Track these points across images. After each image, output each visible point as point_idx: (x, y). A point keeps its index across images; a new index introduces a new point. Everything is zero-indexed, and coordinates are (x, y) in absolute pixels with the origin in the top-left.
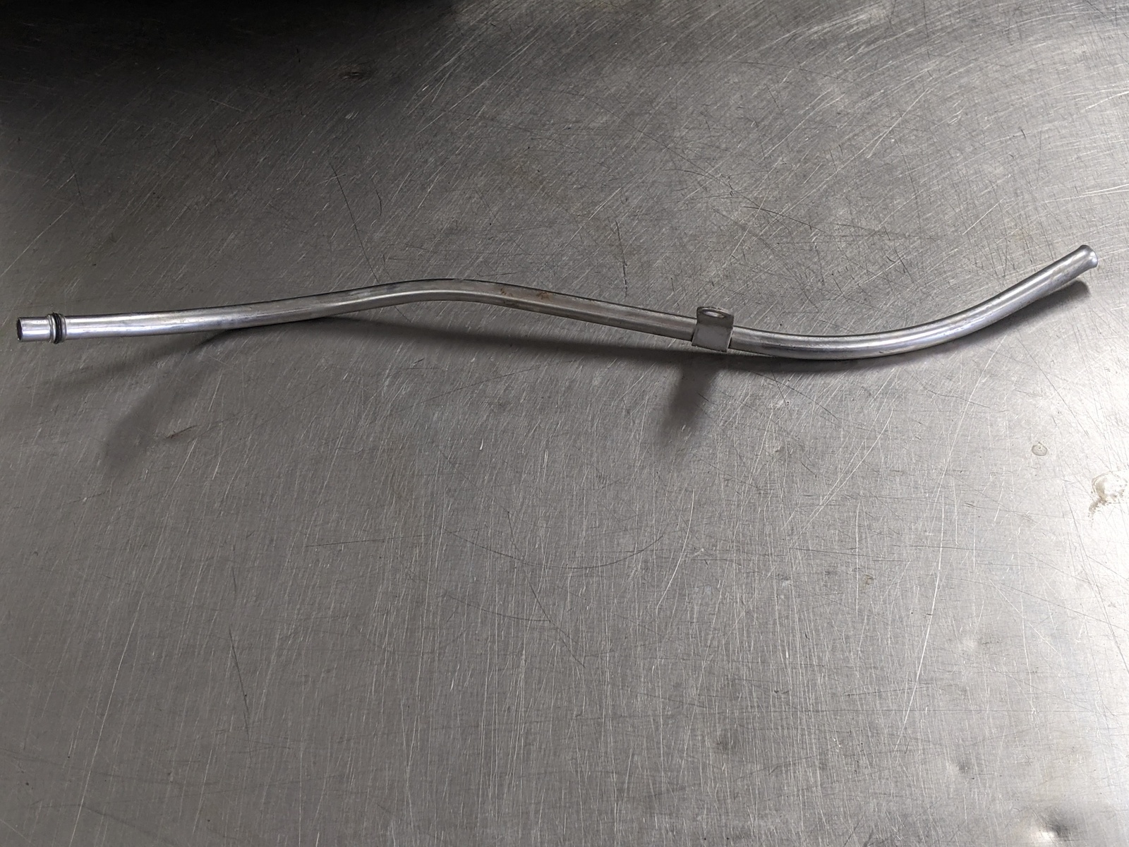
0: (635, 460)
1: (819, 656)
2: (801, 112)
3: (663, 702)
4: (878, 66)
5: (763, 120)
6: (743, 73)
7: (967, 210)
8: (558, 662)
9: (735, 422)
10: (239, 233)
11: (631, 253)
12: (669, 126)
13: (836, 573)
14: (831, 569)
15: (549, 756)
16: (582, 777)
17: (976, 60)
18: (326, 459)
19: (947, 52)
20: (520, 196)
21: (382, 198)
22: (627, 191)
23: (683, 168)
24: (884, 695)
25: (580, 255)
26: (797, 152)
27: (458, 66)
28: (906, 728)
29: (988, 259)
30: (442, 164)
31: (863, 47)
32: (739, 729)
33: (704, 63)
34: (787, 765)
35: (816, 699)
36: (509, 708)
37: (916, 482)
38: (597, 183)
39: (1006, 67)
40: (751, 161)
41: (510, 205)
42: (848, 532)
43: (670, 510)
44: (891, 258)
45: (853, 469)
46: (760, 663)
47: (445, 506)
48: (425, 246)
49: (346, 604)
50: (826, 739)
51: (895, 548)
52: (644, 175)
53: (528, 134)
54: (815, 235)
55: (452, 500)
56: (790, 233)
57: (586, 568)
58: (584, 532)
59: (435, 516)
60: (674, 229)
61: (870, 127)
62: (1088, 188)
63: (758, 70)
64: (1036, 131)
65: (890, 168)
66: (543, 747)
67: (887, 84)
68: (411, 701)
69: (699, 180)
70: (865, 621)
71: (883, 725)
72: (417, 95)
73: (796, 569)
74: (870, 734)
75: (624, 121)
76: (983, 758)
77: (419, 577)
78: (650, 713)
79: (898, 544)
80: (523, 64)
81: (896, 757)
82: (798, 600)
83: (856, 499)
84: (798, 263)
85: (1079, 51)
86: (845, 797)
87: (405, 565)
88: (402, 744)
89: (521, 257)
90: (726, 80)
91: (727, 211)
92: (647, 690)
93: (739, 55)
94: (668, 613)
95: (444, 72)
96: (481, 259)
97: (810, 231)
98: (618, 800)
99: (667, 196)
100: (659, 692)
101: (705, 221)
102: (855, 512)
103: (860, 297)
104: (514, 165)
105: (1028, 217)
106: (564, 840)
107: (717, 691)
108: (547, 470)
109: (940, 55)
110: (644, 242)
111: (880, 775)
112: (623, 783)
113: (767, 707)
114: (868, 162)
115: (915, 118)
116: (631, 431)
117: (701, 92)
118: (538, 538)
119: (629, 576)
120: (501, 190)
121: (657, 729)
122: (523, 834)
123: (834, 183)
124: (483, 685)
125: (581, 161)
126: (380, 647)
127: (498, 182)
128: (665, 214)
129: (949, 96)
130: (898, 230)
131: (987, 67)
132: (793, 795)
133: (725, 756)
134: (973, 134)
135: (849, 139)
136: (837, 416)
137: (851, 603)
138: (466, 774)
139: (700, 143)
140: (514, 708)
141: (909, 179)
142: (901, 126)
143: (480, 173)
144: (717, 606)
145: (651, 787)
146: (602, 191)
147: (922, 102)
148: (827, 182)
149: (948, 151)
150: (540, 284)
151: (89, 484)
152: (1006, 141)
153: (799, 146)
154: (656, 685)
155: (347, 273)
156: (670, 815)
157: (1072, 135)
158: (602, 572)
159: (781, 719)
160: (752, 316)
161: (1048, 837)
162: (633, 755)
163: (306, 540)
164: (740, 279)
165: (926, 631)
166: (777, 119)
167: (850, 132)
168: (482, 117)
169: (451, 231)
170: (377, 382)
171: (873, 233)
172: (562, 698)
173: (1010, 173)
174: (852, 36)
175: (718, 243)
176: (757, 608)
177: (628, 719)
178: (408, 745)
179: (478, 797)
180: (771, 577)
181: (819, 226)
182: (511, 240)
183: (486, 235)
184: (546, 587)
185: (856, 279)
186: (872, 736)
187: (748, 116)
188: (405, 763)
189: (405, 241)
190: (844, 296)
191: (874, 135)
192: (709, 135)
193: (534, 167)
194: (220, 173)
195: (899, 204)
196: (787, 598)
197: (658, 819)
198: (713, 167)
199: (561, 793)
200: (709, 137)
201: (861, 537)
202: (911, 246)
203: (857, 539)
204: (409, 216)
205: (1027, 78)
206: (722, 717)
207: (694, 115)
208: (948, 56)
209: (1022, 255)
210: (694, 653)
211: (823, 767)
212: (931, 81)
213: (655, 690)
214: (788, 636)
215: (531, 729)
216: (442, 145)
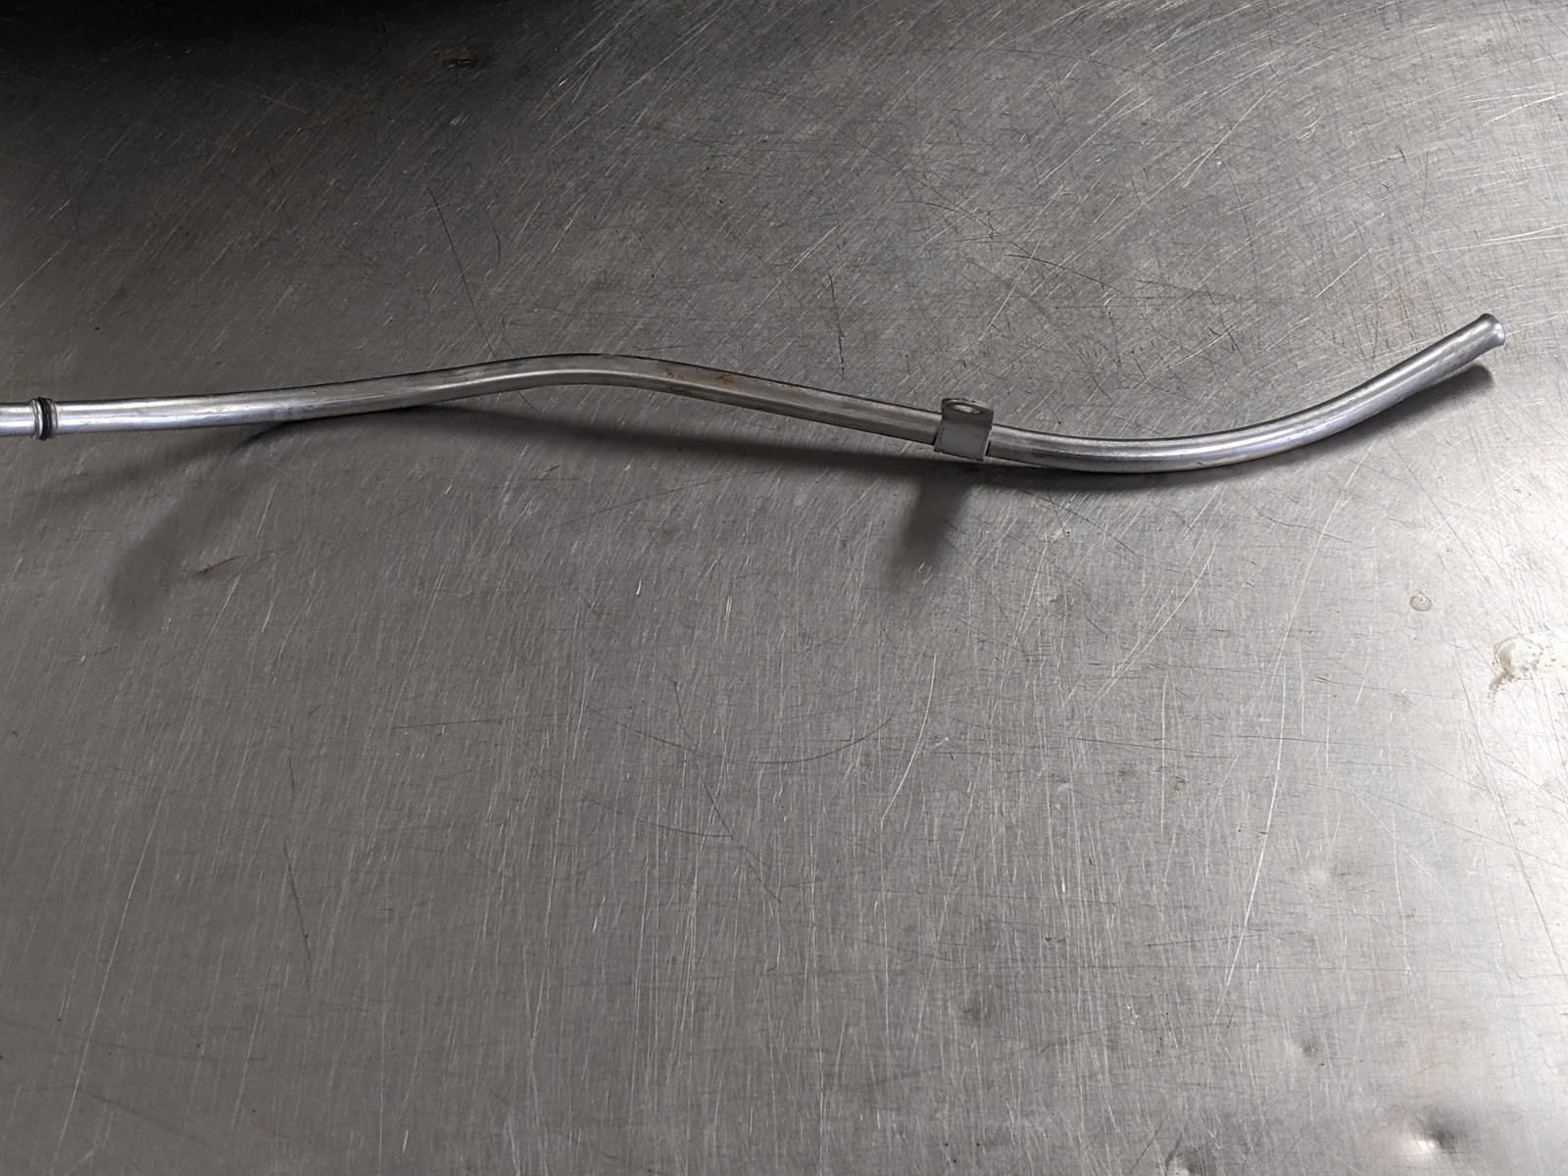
0: (853, 611)
1: (1108, 890)
2: (1091, 122)
3: (890, 953)
4: (1200, 57)
5: (1037, 133)
6: (1010, 66)
7: (1323, 262)
8: (743, 895)
9: (994, 559)
10: (300, 285)
11: (850, 319)
12: (905, 139)
13: (1133, 774)
14: (1127, 768)
15: (729, 1026)
16: (776, 1055)
17: (1338, 50)
18: (420, 606)
19: (1297, 39)
20: (696, 237)
21: (500, 238)
22: (845, 231)
23: (925, 200)
24: (1198, 945)
25: (778, 321)
26: (1085, 178)
27: (609, 53)
28: (1229, 993)
29: (1351, 332)
30: (586, 190)
31: (1178, 31)
32: (995, 991)
33: (955, 52)
34: (1062, 1043)
35: (1104, 950)
36: (674, 957)
37: (1246, 646)
38: (802, 220)
39: (1380, 60)
40: (1019, 191)
41: (681, 248)
42: (1151, 716)
43: (901, 683)
44: (1215, 330)
45: (1158, 627)
46: (1025, 900)
47: (587, 673)
48: (561, 306)
49: (448, 810)
50: (1117, 1006)
51: (1217, 739)
52: (869, 209)
53: (707, 149)
54: (1108, 296)
55: (596, 665)
56: (1074, 293)
57: (783, 763)
58: (781, 712)
59: (574, 687)
60: (910, 285)
61: (1187, 144)
62: (1492, 233)
63: (1031, 61)
64: (1420, 152)
65: (1215, 202)
66: (722, 1012)
67: (1212, 84)
68: (537, 947)
69: (946, 216)
70: (1174, 841)
71: (1197, 988)
72: (552, 94)
73: (1078, 766)
74: (1178, 1000)
75: (842, 132)
76: (1336, 1035)
77: (550, 774)
78: (871, 967)
79: (1221, 733)
80: (701, 49)
81: (1214, 1032)
82: (1080, 811)
83: (1163, 669)
84: (1084, 336)
85: (1482, 39)
86: (1143, 1090)
87: (530, 755)
88: (524, 1007)
89: (697, 322)
90: (986, 75)
91: (985, 261)
92: (868, 936)
93: (1005, 39)
94: (898, 826)
95: (590, 59)
96: (639, 326)
97: (1101, 291)
98: (825, 1090)
99: (901, 239)
100: (885, 938)
101: (954, 275)
102: (1161, 688)
103: (1171, 384)
104: (686, 193)
105: (1407, 273)
106: (751, 1144)
107: (965, 937)
108: (730, 625)
109: (1286, 43)
110: (868, 304)
111: (1192, 1058)
112: (833, 1065)
113: (1035, 961)
114: (1184, 193)
115: (1250, 132)
116: (848, 570)
117: (950, 92)
118: (717, 720)
119: (843, 774)
120: (669, 228)
121: (881, 990)
122: (692, 1135)
123: (1137, 223)
124: (638, 925)
125: (781, 189)
126: (494, 871)
127: (664, 216)
128: (898, 264)
129: (1298, 100)
130: (1226, 290)
131: (1353, 60)
132: (1071, 1085)
133: (975, 1029)
134: (1333, 155)
135: (1158, 161)
136: (1137, 552)
137: (1154, 816)
138: (614, 1050)
139: (947, 164)
140: (681, 958)
141: (1241, 217)
142: (1231, 143)
143: (639, 204)
144: (966, 818)
145: (872, 1070)
146: (810, 231)
147: (1261, 108)
148: (1127, 221)
149: (1297, 179)
150: (722, 361)
151: (88, 637)
152: (1379, 165)
153: (1087, 169)
154: (880, 927)
155: (451, 343)
156: (899, 1110)
157: (1471, 159)
158: (806, 768)
159: (1055, 978)
160: (1019, 410)
161: (1425, 1148)
162: (847, 1026)
163: (392, 719)
164: (1003, 357)
165: (1259, 856)
166: (1058, 130)
167: (1159, 152)
168: (643, 125)
169: (597, 286)
170: (493, 498)
171: (1190, 295)
172: (748, 946)
173: (1383, 211)
174: (1163, 15)
175: (972, 306)
176: (1023, 822)
177: (840, 975)
178: (533, 1010)
179: (630, 1083)
180: (1043, 777)
181: (1115, 284)
182: (681, 299)
183: (647, 291)
184: (728, 789)
185: (1165, 359)
186: (1182, 1004)
187: (1016, 127)
188: (529, 1033)
189: (533, 299)
190: (1148, 384)
191: (1193, 154)
192: (961, 153)
193: (714, 195)
194: (273, 201)
195: (1226, 252)
196: (1065, 807)
197: (881, 1116)
198: (967, 198)
199: (746, 1078)
200: (960, 156)
201: (1169, 722)
202: (1244, 313)
203: (1164, 726)
204: (538, 263)
205: (1409, 76)
206: (972, 974)
207: (940, 124)
208: (1298, 44)
209: (1399, 327)
210: (933, 883)
211: (1113, 1046)
212: (1273, 79)
213: (878, 936)
214: (1065, 861)
215: (704, 988)
216: (586, 163)
